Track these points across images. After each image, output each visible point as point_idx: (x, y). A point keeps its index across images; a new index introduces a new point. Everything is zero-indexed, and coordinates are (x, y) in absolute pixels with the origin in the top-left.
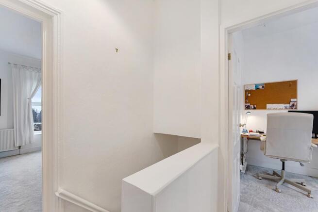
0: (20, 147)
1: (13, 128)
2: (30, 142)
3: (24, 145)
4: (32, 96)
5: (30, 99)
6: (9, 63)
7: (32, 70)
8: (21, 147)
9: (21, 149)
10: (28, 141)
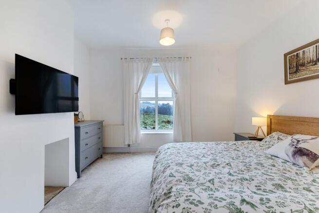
8: (130, 146)
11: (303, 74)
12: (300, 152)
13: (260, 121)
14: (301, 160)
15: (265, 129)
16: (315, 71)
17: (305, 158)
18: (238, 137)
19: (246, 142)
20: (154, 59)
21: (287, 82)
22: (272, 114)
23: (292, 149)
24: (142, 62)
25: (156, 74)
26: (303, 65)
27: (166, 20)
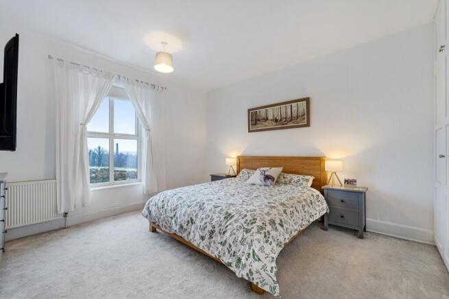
0: (66, 214)
1: (55, 179)
2: (83, 205)
3: (73, 209)
4: (87, 120)
5: (84, 125)
6: (50, 57)
7: (87, 72)
8: (68, 215)
9: (67, 218)
10: (79, 203)
11: (259, 127)
12: (267, 178)
13: (231, 162)
14: (269, 182)
15: (235, 168)
16: (266, 126)
17: (270, 180)
18: (215, 178)
19: (224, 180)
20: (116, 77)
21: (249, 131)
22: (239, 155)
23: (263, 177)
24: (95, 75)
25: (111, 98)
26: (259, 120)
27: (162, 43)
